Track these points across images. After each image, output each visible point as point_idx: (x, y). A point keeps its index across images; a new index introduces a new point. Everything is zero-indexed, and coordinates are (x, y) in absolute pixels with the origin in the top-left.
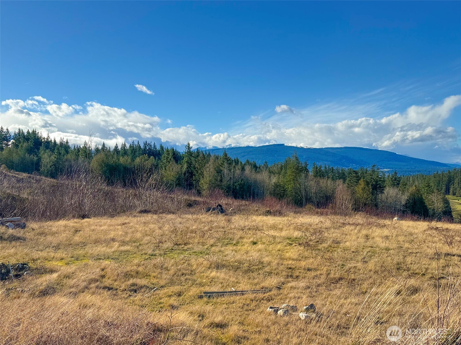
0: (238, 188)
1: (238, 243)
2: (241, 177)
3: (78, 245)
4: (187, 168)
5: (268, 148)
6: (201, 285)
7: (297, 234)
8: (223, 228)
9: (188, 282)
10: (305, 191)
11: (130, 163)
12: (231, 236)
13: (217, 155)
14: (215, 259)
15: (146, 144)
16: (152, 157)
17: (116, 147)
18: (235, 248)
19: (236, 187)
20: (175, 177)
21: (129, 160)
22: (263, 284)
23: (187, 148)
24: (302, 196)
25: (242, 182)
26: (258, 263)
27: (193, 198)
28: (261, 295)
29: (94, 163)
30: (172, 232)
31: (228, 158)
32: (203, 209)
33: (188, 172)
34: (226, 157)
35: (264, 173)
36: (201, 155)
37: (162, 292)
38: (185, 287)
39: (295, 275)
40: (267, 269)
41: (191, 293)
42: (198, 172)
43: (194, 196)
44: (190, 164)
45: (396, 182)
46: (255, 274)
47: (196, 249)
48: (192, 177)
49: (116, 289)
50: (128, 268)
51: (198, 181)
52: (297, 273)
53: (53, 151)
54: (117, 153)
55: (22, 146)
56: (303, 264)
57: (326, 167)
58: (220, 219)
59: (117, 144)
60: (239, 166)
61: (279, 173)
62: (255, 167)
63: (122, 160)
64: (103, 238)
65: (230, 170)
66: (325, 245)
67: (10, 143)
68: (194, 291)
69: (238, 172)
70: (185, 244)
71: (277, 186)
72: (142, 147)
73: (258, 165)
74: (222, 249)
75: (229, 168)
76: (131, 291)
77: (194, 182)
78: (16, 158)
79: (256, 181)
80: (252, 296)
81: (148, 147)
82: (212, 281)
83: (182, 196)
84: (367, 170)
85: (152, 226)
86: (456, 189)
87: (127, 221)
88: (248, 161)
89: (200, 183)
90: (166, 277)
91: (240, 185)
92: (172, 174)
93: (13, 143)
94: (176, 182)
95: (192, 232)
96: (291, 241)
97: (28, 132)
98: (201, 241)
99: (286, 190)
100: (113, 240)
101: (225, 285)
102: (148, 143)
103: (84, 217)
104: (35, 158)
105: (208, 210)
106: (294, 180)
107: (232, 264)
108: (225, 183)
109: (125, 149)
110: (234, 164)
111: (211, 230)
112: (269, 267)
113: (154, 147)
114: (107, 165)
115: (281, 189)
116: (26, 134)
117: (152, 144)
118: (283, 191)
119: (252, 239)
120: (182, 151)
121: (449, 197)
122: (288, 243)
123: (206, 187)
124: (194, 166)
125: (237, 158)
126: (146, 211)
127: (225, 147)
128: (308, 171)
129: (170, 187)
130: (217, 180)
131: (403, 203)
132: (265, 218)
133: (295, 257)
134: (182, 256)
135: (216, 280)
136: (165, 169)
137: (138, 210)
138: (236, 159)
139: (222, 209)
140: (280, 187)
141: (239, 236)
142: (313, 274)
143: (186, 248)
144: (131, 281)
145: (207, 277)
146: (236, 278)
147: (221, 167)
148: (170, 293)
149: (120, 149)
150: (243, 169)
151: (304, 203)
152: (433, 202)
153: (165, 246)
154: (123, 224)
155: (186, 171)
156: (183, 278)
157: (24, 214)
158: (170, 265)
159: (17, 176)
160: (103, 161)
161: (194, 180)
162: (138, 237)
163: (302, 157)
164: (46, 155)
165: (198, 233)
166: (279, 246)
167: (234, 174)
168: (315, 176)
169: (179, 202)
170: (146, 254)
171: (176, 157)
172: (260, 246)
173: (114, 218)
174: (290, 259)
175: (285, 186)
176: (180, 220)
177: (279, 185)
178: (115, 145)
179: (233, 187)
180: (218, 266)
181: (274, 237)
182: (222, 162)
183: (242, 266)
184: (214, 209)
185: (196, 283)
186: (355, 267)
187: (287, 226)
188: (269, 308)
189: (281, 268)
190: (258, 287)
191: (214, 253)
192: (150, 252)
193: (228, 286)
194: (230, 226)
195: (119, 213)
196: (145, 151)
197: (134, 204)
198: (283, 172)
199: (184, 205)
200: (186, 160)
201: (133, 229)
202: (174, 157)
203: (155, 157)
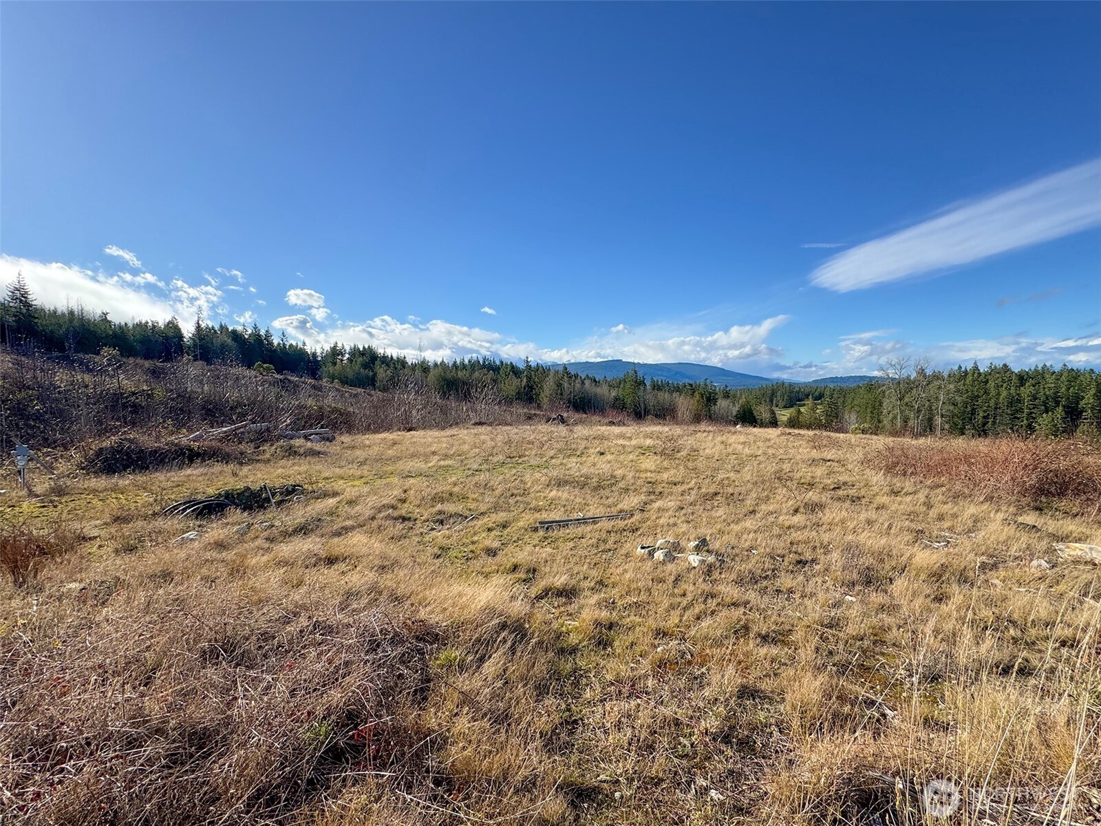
0: (578, 401)
1: (583, 453)
2: (581, 390)
3: (391, 460)
4: (527, 382)
6: (538, 510)
7: (649, 442)
8: (565, 438)
9: (519, 506)
10: (644, 404)
11: (468, 377)
12: (574, 446)
13: (557, 370)
14: (555, 474)
15: (485, 359)
16: (491, 372)
17: (455, 362)
18: (579, 459)
19: (576, 400)
20: (515, 392)
21: (468, 375)
22: (620, 506)
23: (526, 362)
24: (641, 409)
25: (582, 395)
26: (609, 478)
27: (533, 412)
28: (621, 524)
29: (432, 377)
30: (506, 443)
31: (568, 372)
32: (543, 419)
33: (528, 386)
34: (566, 371)
35: (604, 386)
36: (540, 369)
37: (480, 522)
38: (512, 514)
39: (657, 491)
40: (622, 485)
41: (521, 524)
42: (537, 386)
43: (535, 410)
44: (529, 378)
45: (726, 395)
46: (607, 492)
47: (533, 462)
48: (532, 391)
49: (415, 520)
50: (440, 489)
51: (538, 395)
52: (659, 489)
53: (388, 365)
54: (456, 368)
55: (356, 361)
56: (665, 476)
57: (662, 382)
58: (562, 430)
59: (455, 360)
60: (578, 380)
61: (619, 387)
62: (595, 381)
63: (460, 374)
64: (422, 450)
65: (570, 384)
66: (683, 453)
67: (345, 358)
68: (528, 519)
69: (578, 385)
70: (520, 457)
71: (616, 399)
72: (481, 362)
73: (598, 380)
74: (565, 461)
75: (569, 381)
76: (435, 522)
77: (534, 396)
78: (350, 374)
79: (595, 394)
80: (608, 525)
81: (488, 362)
82: (552, 504)
83: (521, 410)
84: (700, 384)
85: (482, 437)
86: (778, 402)
87: (456, 433)
88: (587, 376)
89: (540, 397)
90: (489, 499)
91: (580, 398)
92: (512, 387)
93: (348, 358)
94: (516, 396)
95: (529, 443)
96: (644, 451)
97: (364, 348)
98: (539, 452)
99: (626, 403)
100: (434, 453)
101: (569, 509)
102: (487, 358)
103: (410, 430)
104: (371, 373)
105: (548, 421)
106: (633, 393)
107: (577, 479)
108: (565, 397)
109: (464, 364)
110: (574, 379)
111: (551, 441)
112: (623, 482)
113: (493, 362)
114: (445, 380)
115: (621, 402)
116: (361, 349)
117: (492, 359)
118: (623, 403)
119: (598, 449)
120: (522, 366)
121: (774, 408)
122: (640, 453)
123: (547, 400)
124: (534, 380)
125: (577, 373)
126: (480, 424)
127: (565, 363)
128: (646, 385)
129: (509, 401)
130: (557, 394)
131: (734, 413)
132: (609, 428)
133: (653, 468)
134: (514, 471)
135: (557, 502)
136: (504, 383)
137: (473, 422)
139: (563, 419)
140: (620, 400)
141: (583, 446)
142: (680, 490)
143: (520, 461)
144: (439, 507)
145: (545, 497)
146: (584, 499)
147: (561, 381)
148: (491, 525)
149: (458, 364)
150: (583, 383)
151: (643, 415)
152: (761, 413)
153: (495, 459)
154: (451, 436)
155: (525, 385)
156: (512, 501)
157: (334, 426)
158: (497, 483)
159: (350, 391)
160: (441, 375)
161: (534, 394)
162: (465, 450)
163: (639, 372)
164: (381, 369)
165: (535, 444)
166: (631, 457)
167: (574, 388)
168: (653, 389)
169: (519, 416)
170: (469, 469)
171: (515, 371)
172: (609, 457)
173: (445, 430)
174: (646, 471)
175: (625, 399)
176: (516, 431)
177: (618, 398)
179: (574, 400)
180: (560, 483)
181: (624, 446)
182: (562, 376)
183: (590, 481)
184: (554, 419)
185: (529, 507)
186: (728, 478)
187: (636, 434)
188: (639, 549)
189: (639, 482)
190: (614, 510)
191: (554, 467)
192: (475, 466)
193: (573, 511)
194: (572, 436)
195: (451, 426)
196: (484, 366)
197: (468, 415)
198: (622, 386)
199: (522, 418)
200: (525, 374)
201: (461, 441)
202: (513, 372)
203: (494, 372)
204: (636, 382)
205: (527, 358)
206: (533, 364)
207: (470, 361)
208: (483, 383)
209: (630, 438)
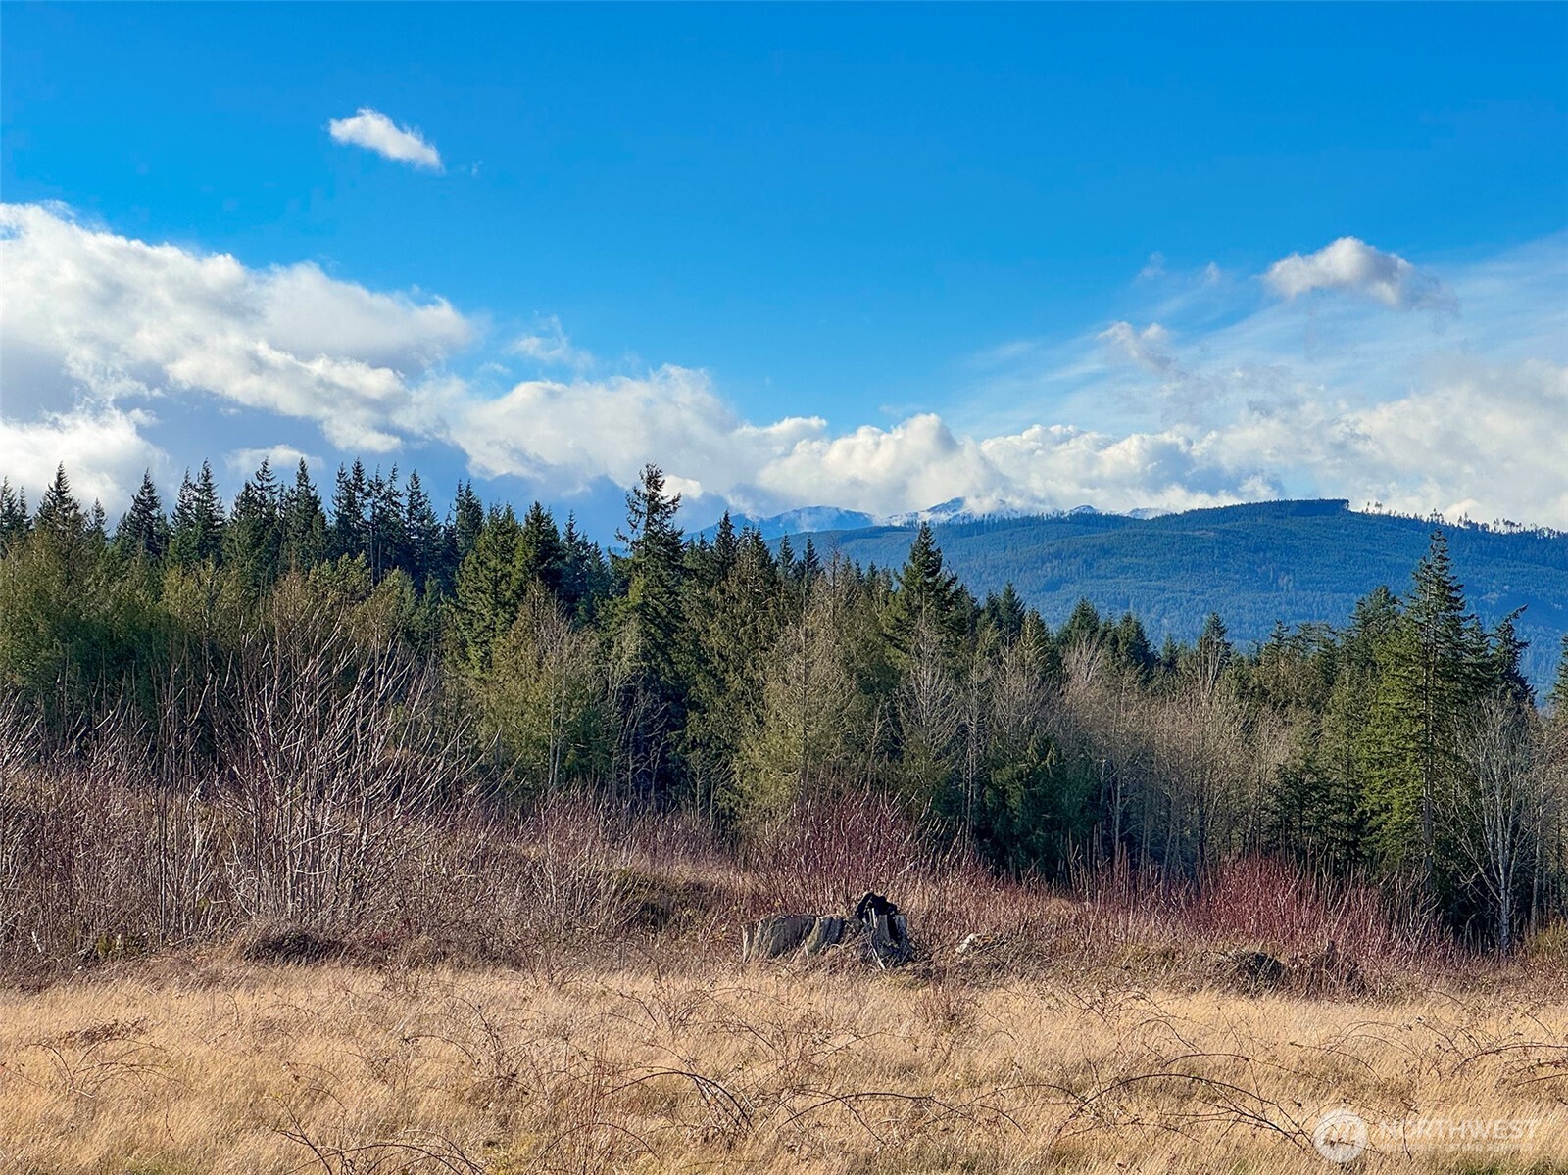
0: (1015, 801)
2: (1036, 719)
4: (645, 655)
5: (1227, 526)
8: (906, 1070)
10: (1513, 836)
11: (232, 614)
13: (865, 572)
15: (354, 484)
16: (395, 576)
17: (147, 501)
19: (1002, 794)
20: (556, 721)
21: (230, 595)
23: (643, 507)
24: (1487, 871)
25: (1042, 757)
27: (682, 871)
30: (478, 1098)
31: (948, 584)
32: (751, 929)
33: (651, 680)
34: (929, 575)
35: (1204, 696)
36: (747, 563)
42: (721, 687)
43: (694, 856)
48: (676, 722)
51: (723, 750)
54: (149, 547)
59: (148, 485)
61: (1317, 706)
62: (1140, 654)
65: (959, 675)
69: (1017, 686)
71: (1299, 790)
72: (330, 508)
73: (1158, 647)
75: (950, 655)
77: (695, 757)
79: (1143, 755)
81: (374, 505)
85: (312, 1051)
87: (125, 1015)
88: (1084, 615)
89: (736, 765)
91: (1028, 779)
92: (538, 692)
94: (564, 756)
95: (646, 1100)
99: (1373, 823)
102: (368, 474)
105: (788, 940)
106: (1428, 749)
108: (918, 767)
110: (989, 635)
111: (801, 1089)
113: (413, 507)
114: (70, 627)
115: (1334, 817)
117: (401, 485)
118: (1349, 827)
123: (785, 792)
124: (696, 643)
125: (1010, 594)
126: (304, 948)
127: (927, 517)
128: (1522, 692)
129: (511, 790)
130: (861, 747)
132: (1238, 1007)
136: (487, 661)
138: (1001, 597)
139: (895, 932)
140: (1325, 799)
141: (1040, 1140)
147: (892, 652)
149: (169, 521)
150: (1053, 668)
151: (1505, 920)
154: (91, 1037)
155: (634, 679)
160: (41, 596)
161: (694, 745)
162: (182, 1137)
163: (1480, 595)
165: (688, 1110)
169: (581, 895)
173: (49, 994)
175: (1364, 792)
177: (1315, 788)
178: (137, 494)
179: (981, 795)
182: (903, 616)
184: (835, 932)
187: (1445, 1066)
194: (959, 1062)
195: (92, 960)
196: (346, 538)
197: (220, 889)
198: (1341, 695)
199: (605, 914)
200: (634, 596)
201: (159, 1076)
202: (552, 579)
203: (417, 574)
204: (1450, 670)
205: (653, 481)
206: (692, 525)
207: (247, 501)
208: (329, 659)
209: (1402, 1098)
